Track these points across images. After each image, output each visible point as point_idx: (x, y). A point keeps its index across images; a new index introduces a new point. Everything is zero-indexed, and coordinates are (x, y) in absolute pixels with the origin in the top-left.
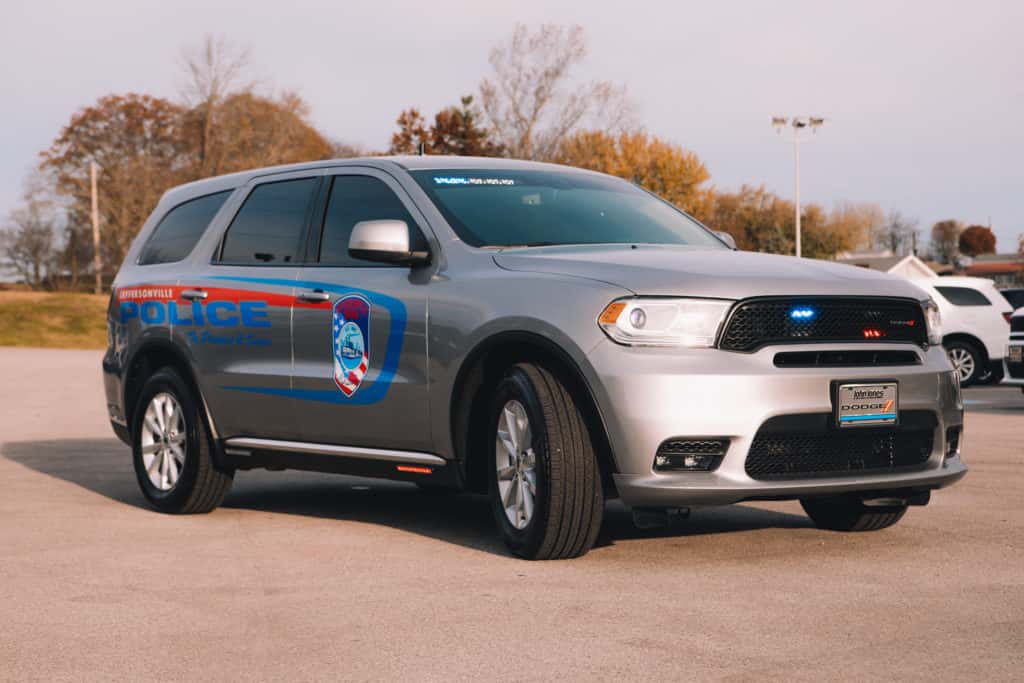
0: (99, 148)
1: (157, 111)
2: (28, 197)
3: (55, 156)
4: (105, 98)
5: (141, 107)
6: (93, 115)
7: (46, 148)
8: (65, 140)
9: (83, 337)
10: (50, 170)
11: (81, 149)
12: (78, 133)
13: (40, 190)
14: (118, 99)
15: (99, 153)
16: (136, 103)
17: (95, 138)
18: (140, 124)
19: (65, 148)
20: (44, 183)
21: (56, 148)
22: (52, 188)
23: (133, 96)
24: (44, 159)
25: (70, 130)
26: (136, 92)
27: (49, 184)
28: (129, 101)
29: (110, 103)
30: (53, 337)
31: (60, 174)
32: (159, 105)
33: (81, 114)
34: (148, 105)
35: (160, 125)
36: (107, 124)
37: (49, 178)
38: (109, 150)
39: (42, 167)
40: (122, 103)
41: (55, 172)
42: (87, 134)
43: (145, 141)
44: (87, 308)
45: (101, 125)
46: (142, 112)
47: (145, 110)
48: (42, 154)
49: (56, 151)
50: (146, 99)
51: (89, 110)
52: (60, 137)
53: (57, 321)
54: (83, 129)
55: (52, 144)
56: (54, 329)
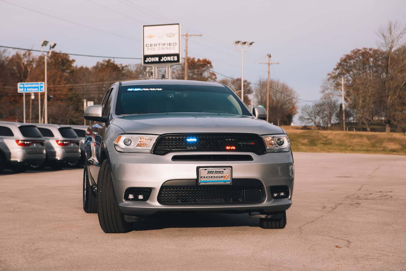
0: (351, 71)
1: (375, 55)
2: (323, 92)
3: (333, 75)
4: (354, 50)
5: (369, 53)
6: (349, 57)
7: (330, 72)
8: (338, 68)
9: (314, 147)
10: (331, 81)
11: (344, 71)
12: (343, 65)
13: (327, 89)
14: (359, 50)
15: (351, 73)
16: (366, 51)
17: (350, 67)
18: (368, 60)
19: (338, 71)
20: (329, 86)
21: (334, 72)
22: (333, 88)
23: (365, 49)
24: (329, 76)
25: (340, 64)
26: (366, 47)
27: (332, 86)
28: (363, 51)
29: (356, 52)
30: (303, 147)
31: (336, 82)
32: (376, 51)
33: (344, 57)
34: (371, 52)
35: (376, 60)
36: (354, 61)
37: (331, 84)
38: (355, 71)
39: (329, 80)
40: (361, 52)
41: (334, 81)
42: (347, 66)
43: (370, 67)
44: (318, 136)
45: (352, 61)
46: (369, 55)
47: (370, 54)
48: (329, 74)
49: (334, 73)
50: (370, 49)
51: (347, 56)
52: (336, 67)
53: (305, 141)
54: (345, 64)
55: (332, 70)
56: (303, 144)
